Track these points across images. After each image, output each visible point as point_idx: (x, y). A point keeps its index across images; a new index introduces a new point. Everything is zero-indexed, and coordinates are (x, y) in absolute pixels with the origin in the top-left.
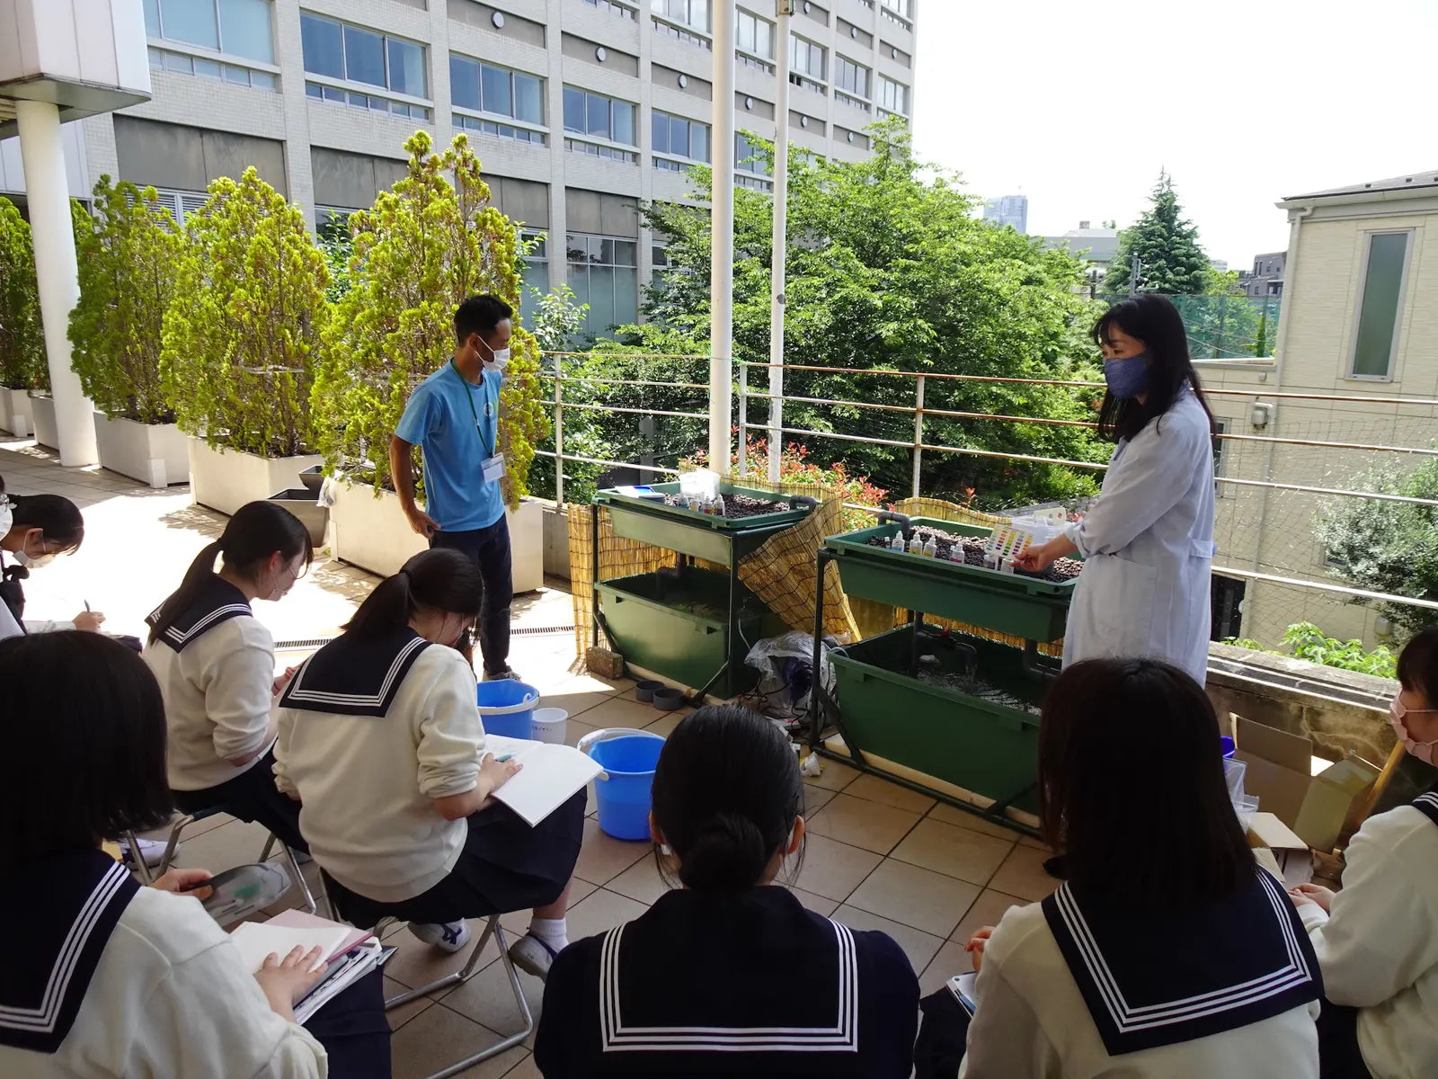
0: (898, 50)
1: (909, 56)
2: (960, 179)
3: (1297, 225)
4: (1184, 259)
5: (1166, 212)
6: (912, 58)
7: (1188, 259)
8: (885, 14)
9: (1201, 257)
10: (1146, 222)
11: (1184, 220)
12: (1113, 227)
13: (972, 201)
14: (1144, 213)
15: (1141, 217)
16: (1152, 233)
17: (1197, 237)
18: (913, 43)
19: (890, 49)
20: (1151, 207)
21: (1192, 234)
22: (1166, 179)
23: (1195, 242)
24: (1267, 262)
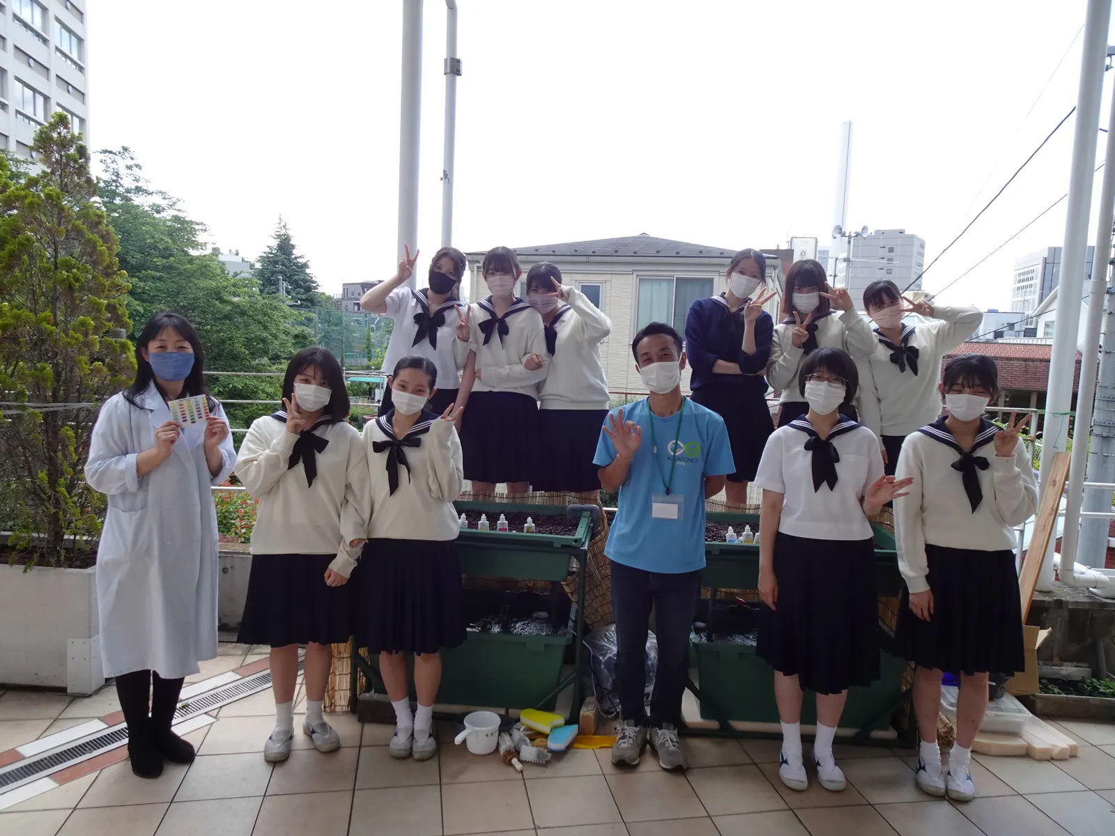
0: (72, 87)
1: (83, 94)
2: (177, 207)
3: (475, 272)
4: (302, 283)
5: (285, 246)
6: (86, 96)
7: (304, 283)
8: (58, 53)
9: (313, 282)
10: (271, 254)
11: (298, 255)
12: (237, 254)
13: (197, 227)
14: (269, 247)
15: (268, 250)
16: (276, 262)
17: (309, 268)
18: (85, 83)
19: (66, 85)
20: (275, 243)
21: (305, 266)
22: (283, 224)
23: (308, 271)
24: (352, 289)
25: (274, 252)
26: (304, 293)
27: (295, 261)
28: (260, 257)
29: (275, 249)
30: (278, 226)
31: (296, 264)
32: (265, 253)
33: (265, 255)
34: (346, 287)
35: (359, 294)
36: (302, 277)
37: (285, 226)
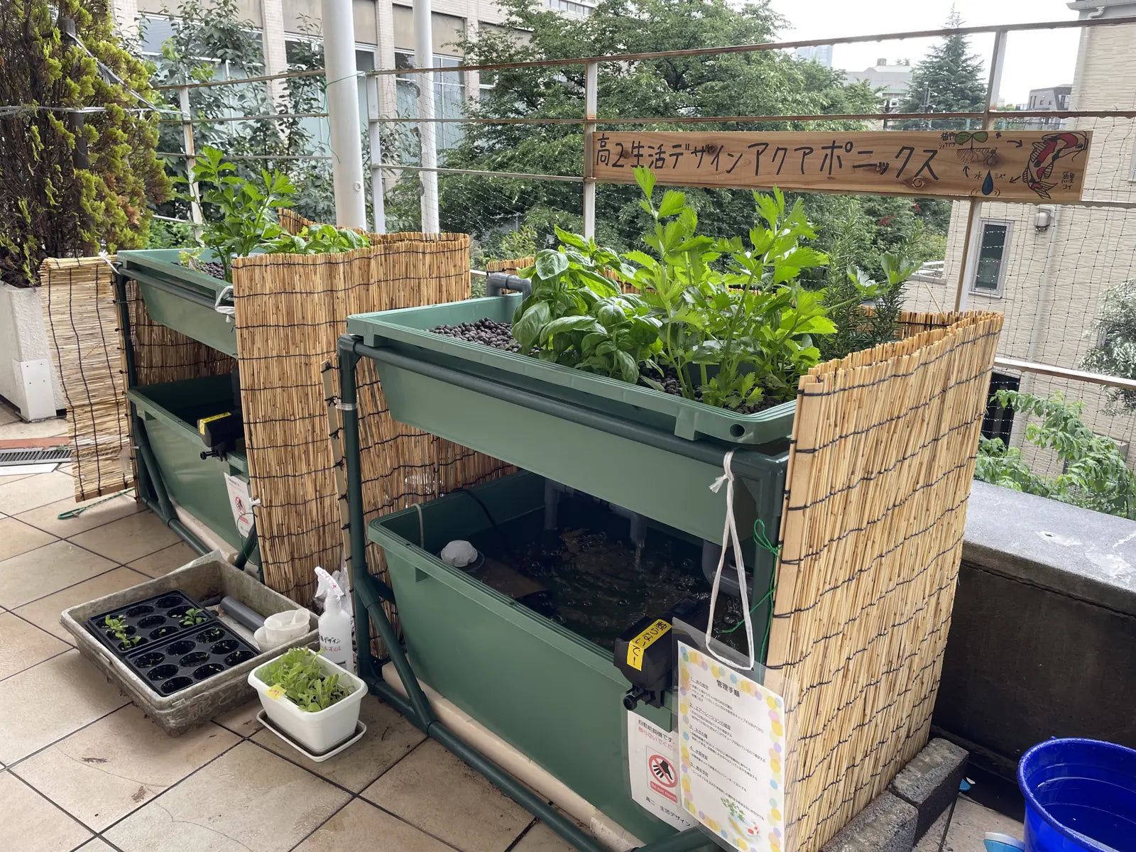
4: (968, 92)
5: (954, 49)
7: (972, 92)
10: (937, 57)
11: (970, 56)
12: (907, 64)
14: (935, 50)
15: (933, 53)
16: (941, 68)
21: (975, 69)
24: (1040, 96)
25: (941, 54)
26: (969, 105)
27: (964, 65)
28: (924, 62)
29: (942, 51)
30: (948, 21)
31: (964, 69)
32: (929, 56)
33: (928, 60)
34: (1034, 94)
35: (1050, 104)
36: (969, 84)
37: (957, 20)
